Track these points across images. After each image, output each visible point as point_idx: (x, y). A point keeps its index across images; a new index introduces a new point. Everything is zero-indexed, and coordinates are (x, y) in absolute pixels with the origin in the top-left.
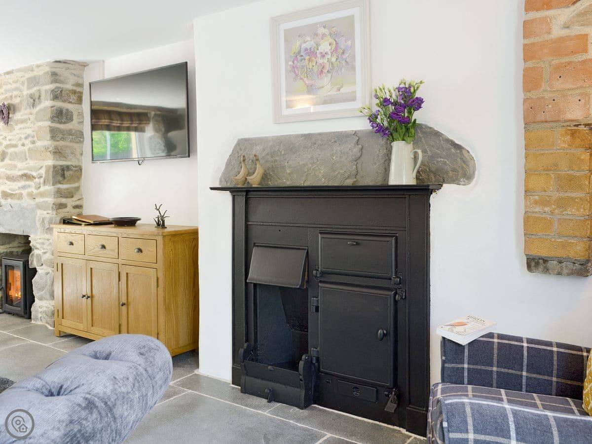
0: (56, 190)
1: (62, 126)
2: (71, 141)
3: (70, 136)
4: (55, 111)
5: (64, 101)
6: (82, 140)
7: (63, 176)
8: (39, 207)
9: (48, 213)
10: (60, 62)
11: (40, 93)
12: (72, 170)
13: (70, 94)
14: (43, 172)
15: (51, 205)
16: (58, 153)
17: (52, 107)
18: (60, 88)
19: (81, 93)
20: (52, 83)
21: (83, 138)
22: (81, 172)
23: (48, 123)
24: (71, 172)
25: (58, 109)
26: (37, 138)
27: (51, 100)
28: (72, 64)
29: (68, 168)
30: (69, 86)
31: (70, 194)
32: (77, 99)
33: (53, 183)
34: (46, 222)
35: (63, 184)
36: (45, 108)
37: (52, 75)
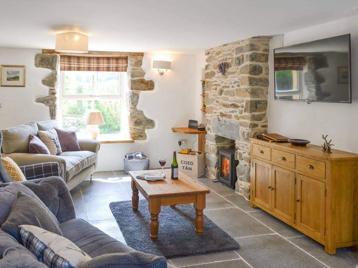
0: (252, 116)
1: (256, 77)
2: (261, 86)
3: (261, 83)
4: (252, 68)
5: (257, 61)
6: (268, 84)
7: (256, 107)
8: (241, 124)
9: (246, 129)
10: (255, 37)
11: (243, 57)
12: (261, 103)
13: (261, 56)
14: (244, 104)
15: (249, 125)
16: (253, 93)
17: (250, 65)
18: (255, 53)
19: (268, 55)
20: (250, 51)
21: (269, 83)
22: (267, 104)
23: (248, 75)
24: (261, 105)
25: (254, 66)
26: (241, 84)
27: (250, 61)
28: (263, 38)
29: (259, 102)
30: (260, 52)
31: (260, 118)
32: (265, 59)
33: (250, 112)
34: (246, 134)
35: (256, 112)
36: (246, 66)
37: (250, 46)
